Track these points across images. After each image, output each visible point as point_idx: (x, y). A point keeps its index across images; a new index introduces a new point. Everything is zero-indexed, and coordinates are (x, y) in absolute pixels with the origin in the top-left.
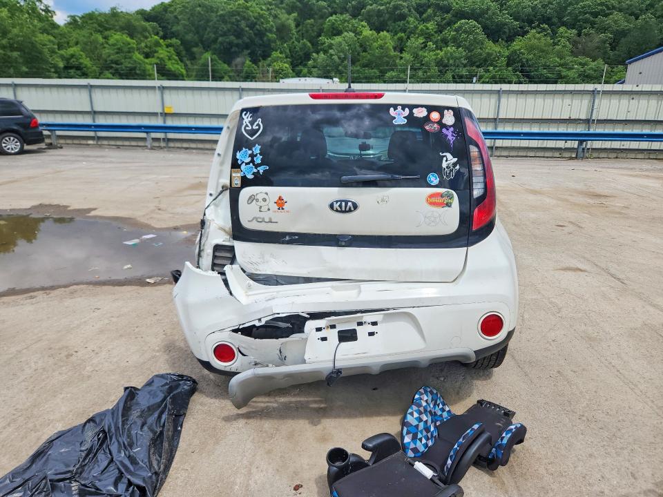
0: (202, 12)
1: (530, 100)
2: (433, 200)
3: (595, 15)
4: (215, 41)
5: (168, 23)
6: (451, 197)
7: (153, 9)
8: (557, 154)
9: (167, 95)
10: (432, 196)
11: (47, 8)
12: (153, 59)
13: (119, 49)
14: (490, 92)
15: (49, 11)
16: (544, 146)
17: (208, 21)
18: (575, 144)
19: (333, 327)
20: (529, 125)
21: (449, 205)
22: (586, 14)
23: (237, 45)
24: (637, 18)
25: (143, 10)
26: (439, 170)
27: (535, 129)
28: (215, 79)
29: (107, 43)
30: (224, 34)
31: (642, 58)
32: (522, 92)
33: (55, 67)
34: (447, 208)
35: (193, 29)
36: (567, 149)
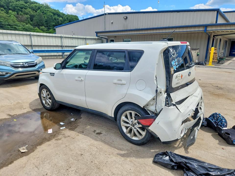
1: (42, 39)
3: (22, 8)
8: (56, 57)
14: (26, 35)
16: (50, 55)
18: (61, 54)
20: (41, 47)
22: (18, 7)
24: (36, 12)
27: (46, 49)
31: (60, 27)
32: (39, 36)
36: (59, 56)
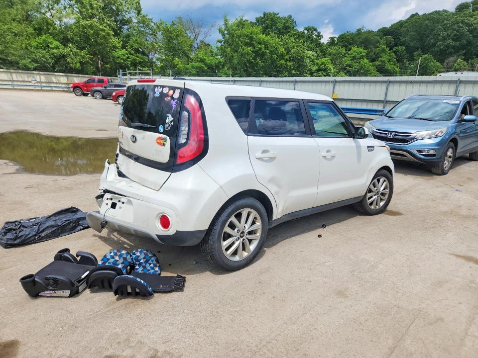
0: (429, 24)
2: (159, 141)
4: (434, 45)
5: (400, 35)
6: (165, 140)
7: (392, 26)
9: (337, 86)
10: (159, 138)
11: (319, 35)
12: (377, 62)
13: (353, 57)
15: (320, 36)
17: (432, 30)
19: (111, 199)
21: (164, 145)
23: (454, 47)
25: (384, 28)
26: (164, 124)
28: (421, 74)
29: (348, 53)
30: (444, 39)
33: (310, 70)
34: (163, 147)
35: (418, 37)
